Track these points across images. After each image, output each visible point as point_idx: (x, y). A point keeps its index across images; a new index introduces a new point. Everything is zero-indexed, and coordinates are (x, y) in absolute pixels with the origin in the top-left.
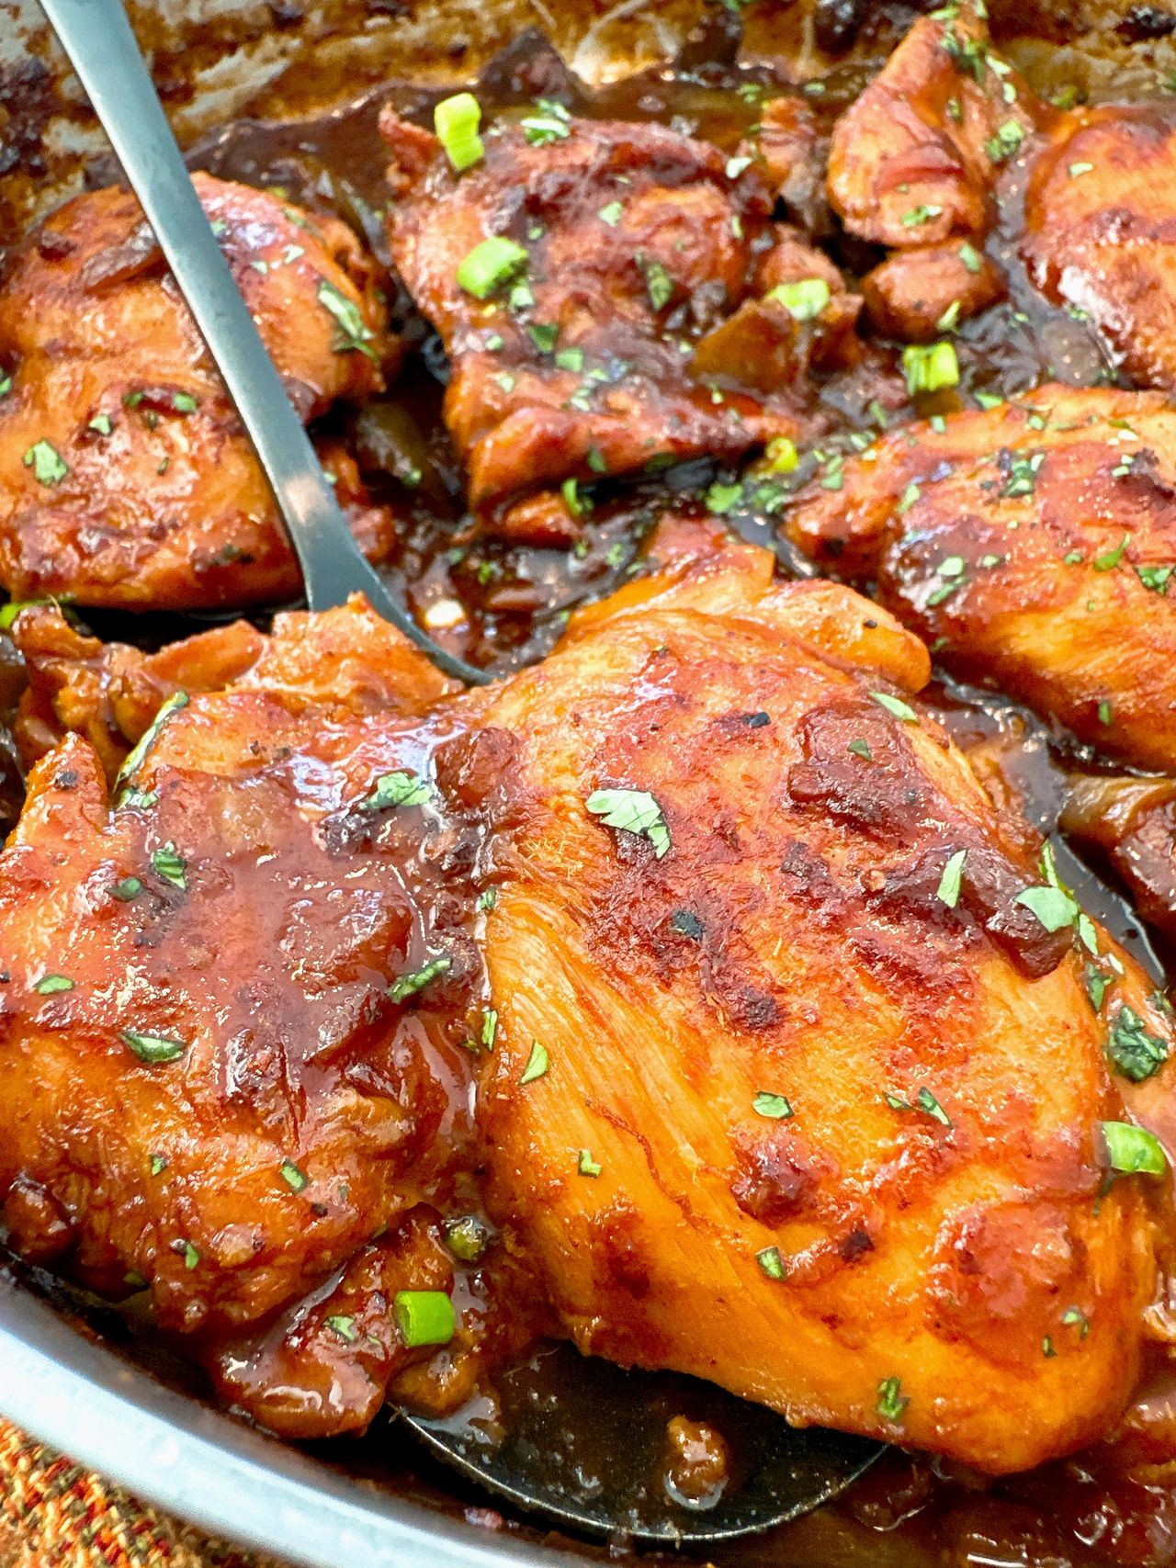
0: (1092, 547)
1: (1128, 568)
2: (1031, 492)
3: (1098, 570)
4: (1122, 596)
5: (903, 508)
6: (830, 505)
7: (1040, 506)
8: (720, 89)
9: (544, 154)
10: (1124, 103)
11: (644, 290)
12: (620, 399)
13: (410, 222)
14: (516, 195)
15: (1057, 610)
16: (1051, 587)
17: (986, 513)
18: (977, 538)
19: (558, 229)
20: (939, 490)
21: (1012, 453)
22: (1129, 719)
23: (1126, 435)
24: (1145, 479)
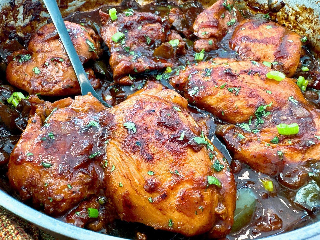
0: (220, 85)
1: (226, 88)
2: (210, 76)
3: (221, 89)
4: (225, 93)
5: (189, 79)
6: (177, 78)
7: (211, 78)
9: (129, 18)
11: (146, 41)
12: (140, 60)
13: (105, 29)
14: (123, 25)
15: (214, 96)
16: (213, 92)
17: (202, 79)
18: (201, 83)
19: (130, 31)
20: (195, 75)
21: (207, 69)
22: (227, 115)
23: (227, 66)
24: (230, 73)
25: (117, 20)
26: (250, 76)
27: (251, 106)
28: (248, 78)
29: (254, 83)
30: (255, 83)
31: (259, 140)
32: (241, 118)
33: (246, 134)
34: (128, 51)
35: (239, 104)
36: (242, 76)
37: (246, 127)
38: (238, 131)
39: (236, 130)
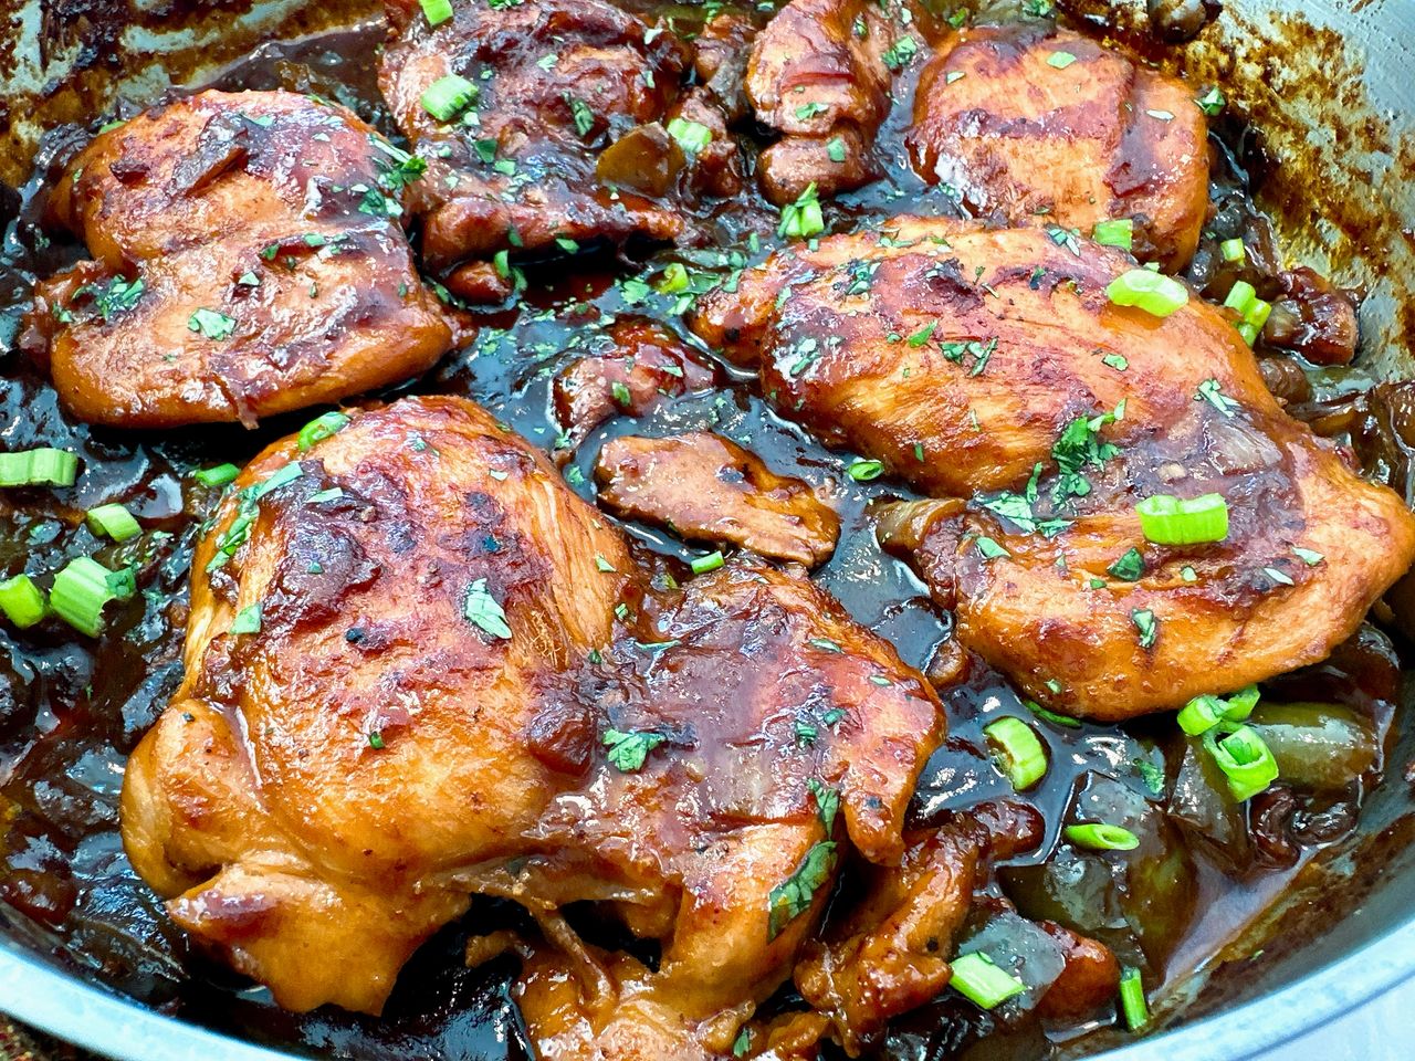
0: (909, 330)
1: (934, 344)
2: (869, 291)
3: (913, 346)
4: (929, 363)
5: (779, 304)
6: (729, 303)
7: (872, 301)
9: (502, 16)
10: (995, 25)
11: (572, 120)
12: (537, 194)
13: (394, 62)
14: (473, 46)
15: (882, 376)
16: (878, 359)
17: (835, 306)
18: (827, 323)
19: (504, 72)
20: (806, 290)
21: (856, 263)
22: (938, 457)
23: (944, 249)
24: (950, 280)
25: (449, 22)
26: (1036, 293)
27: (1035, 419)
28: (1027, 301)
29: (1053, 320)
30: (1057, 323)
31: (1060, 562)
32: (994, 471)
33: (1011, 539)
34: (489, 158)
35: (985, 411)
36: (1004, 292)
37: (1016, 509)
38: (975, 527)
39: (970, 521)
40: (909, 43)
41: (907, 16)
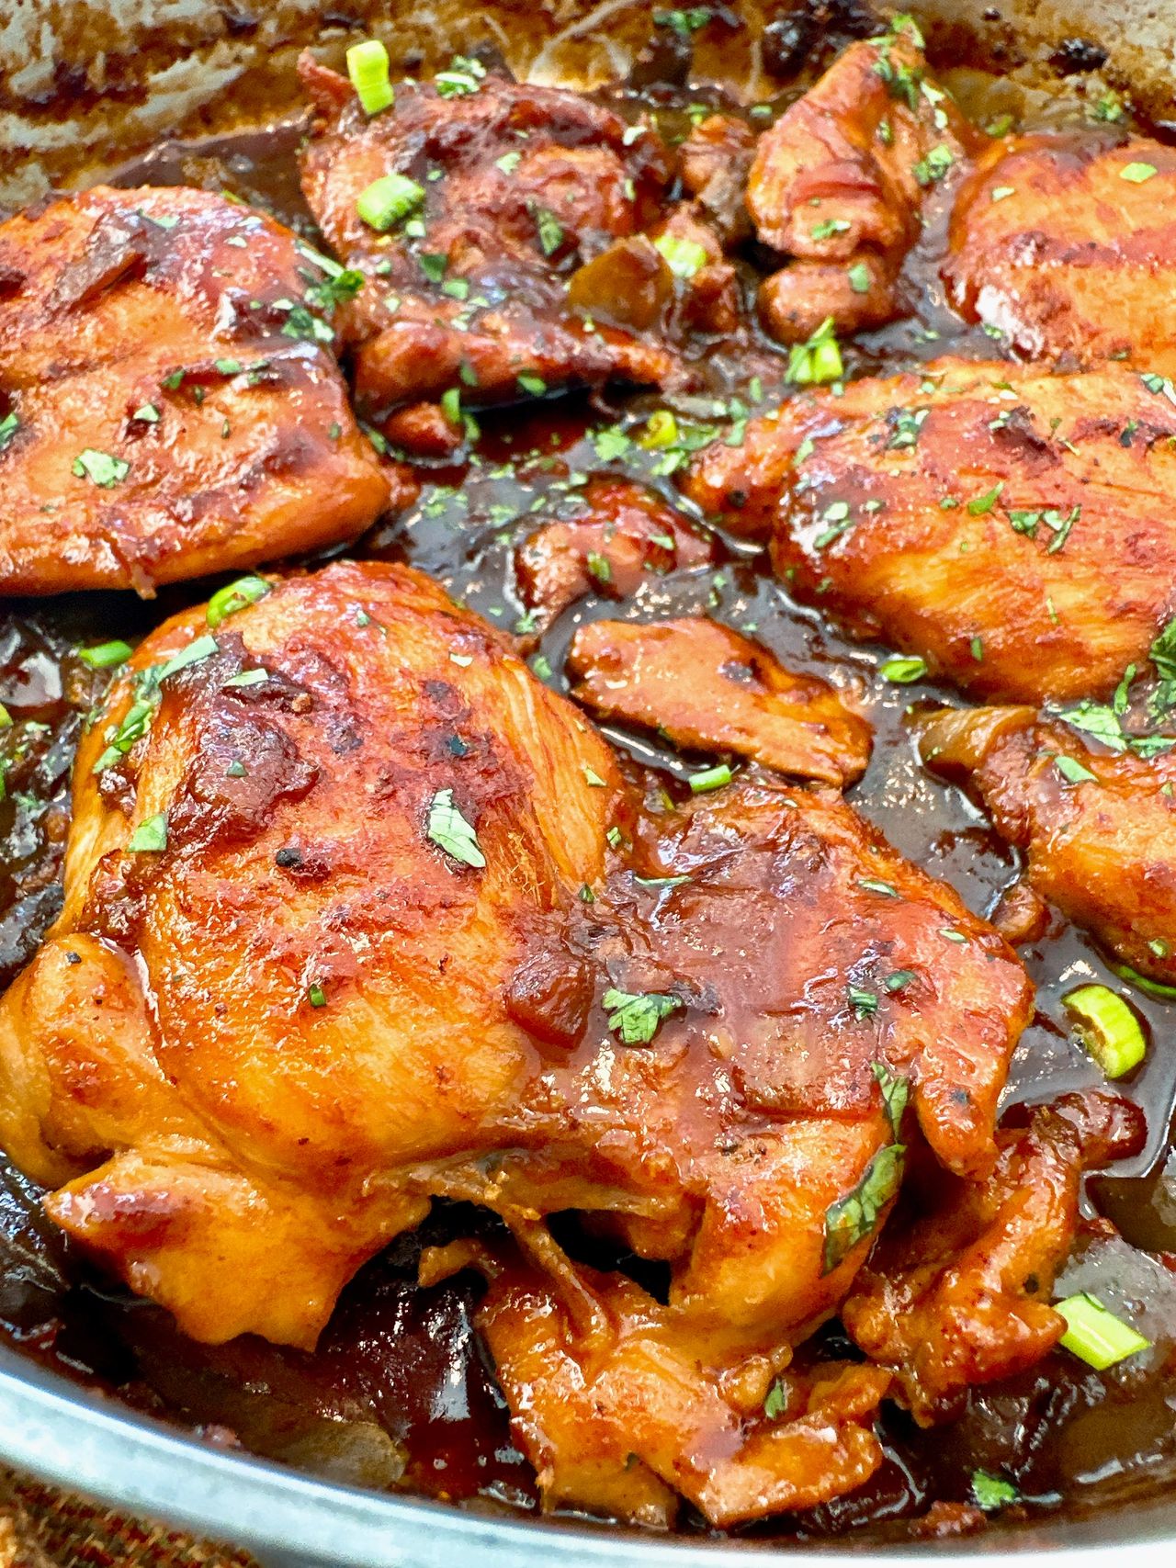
0: (968, 494)
1: (1000, 512)
2: (914, 444)
3: (973, 515)
4: (992, 537)
5: (798, 461)
6: (731, 461)
7: (920, 457)
8: (668, 109)
10: (1051, 132)
11: (535, 235)
12: (495, 321)
13: (322, 159)
14: (418, 140)
15: (933, 551)
16: (927, 529)
17: (871, 463)
18: (861, 485)
19: (457, 173)
20: (831, 444)
21: (899, 411)
22: (998, 654)
23: (1006, 394)
24: (1021, 431)
25: (389, 110)
26: (1126, 452)
27: (1129, 609)
28: (1116, 462)
29: (1150, 486)
30: (1154, 490)
31: (1165, 789)
32: (1072, 673)
33: (1098, 759)
34: (436, 277)
35: (1063, 598)
36: (1084, 451)
37: (1100, 723)
38: (1051, 743)
39: (1042, 736)
40: (943, 153)
41: (941, 119)
